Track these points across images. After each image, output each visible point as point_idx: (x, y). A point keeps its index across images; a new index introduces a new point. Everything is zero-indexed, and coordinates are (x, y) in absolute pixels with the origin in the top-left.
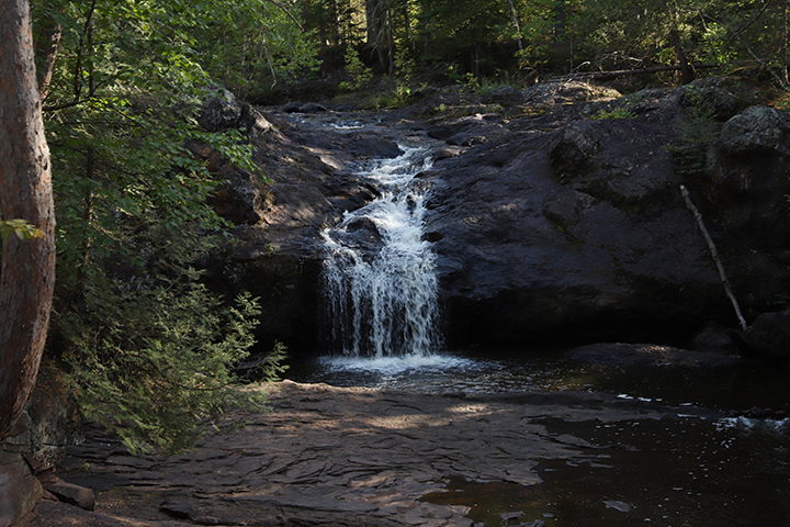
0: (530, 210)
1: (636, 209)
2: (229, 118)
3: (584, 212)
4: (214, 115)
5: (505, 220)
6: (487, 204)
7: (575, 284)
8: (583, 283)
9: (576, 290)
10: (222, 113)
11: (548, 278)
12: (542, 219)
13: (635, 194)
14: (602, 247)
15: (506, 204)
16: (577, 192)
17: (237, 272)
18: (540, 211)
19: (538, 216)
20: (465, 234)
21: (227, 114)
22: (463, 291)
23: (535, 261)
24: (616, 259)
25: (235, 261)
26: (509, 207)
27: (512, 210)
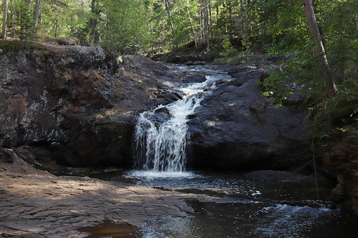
0: (243, 106)
1: (294, 107)
2: (98, 60)
3: (269, 107)
4: (91, 58)
5: (230, 110)
6: (223, 103)
7: (256, 142)
8: (260, 141)
9: (257, 144)
10: (95, 57)
11: (243, 138)
12: (248, 110)
13: (294, 99)
14: (274, 124)
15: (232, 103)
16: (266, 98)
17: (97, 130)
18: (248, 107)
19: (246, 109)
20: (207, 116)
21: (97, 57)
22: (200, 142)
23: (238, 130)
24: (279, 130)
25: (96, 124)
26: (232, 105)
27: (234, 106)
